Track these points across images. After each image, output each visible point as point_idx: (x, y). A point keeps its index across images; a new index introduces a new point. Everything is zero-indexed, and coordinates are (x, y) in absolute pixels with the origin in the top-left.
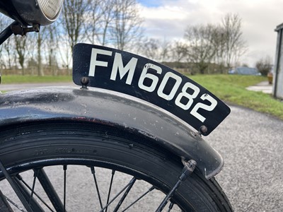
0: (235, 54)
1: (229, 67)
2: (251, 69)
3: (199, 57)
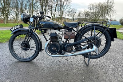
0: (110, 15)
3: (94, 17)
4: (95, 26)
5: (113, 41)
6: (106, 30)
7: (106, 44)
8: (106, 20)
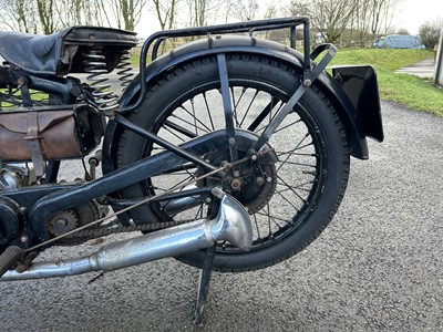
0: (386, 13)
1: (375, 37)
2: (411, 37)
3: (327, 21)
4: (229, 55)
5: (361, 153)
6: (308, 81)
7: (317, 174)
8: (371, 32)
